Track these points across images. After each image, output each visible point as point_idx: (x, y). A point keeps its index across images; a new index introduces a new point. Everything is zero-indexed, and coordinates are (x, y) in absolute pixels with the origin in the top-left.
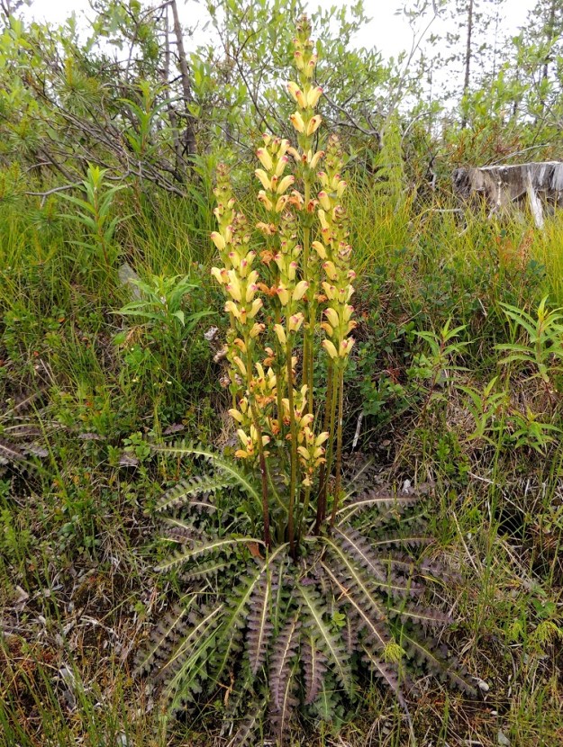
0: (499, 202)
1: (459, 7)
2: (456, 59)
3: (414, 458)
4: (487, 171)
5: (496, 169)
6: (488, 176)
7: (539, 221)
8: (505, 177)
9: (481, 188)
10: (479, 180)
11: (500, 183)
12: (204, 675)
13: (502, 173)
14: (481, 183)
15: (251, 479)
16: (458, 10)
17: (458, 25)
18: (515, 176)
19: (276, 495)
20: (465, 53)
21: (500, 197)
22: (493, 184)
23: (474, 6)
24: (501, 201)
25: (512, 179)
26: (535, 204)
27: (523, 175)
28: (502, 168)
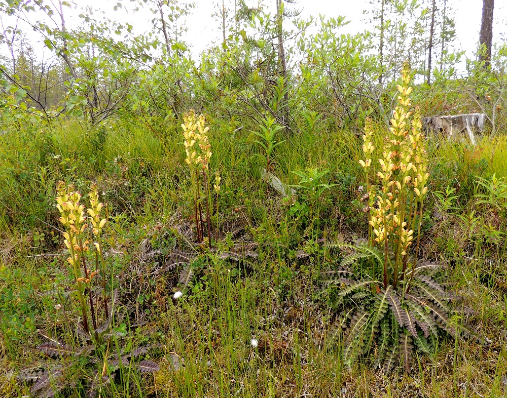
0: (451, 134)
1: (375, 16)
2: (374, 47)
3: (434, 253)
4: (444, 118)
5: (449, 118)
6: (445, 121)
7: (473, 142)
8: (454, 121)
9: (441, 127)
10: (439, 123)
11: (451, 124)
12: (363, 345)
13: (453, 119)
14: (441, 124)
15: (379, 253)
16: (374, 18)
17: (374, 27)
18: (459, 121)
19: (389, 260)
20: (380, 44)
21: (451, 131)
22: (448, 125)
23: (384, 15)
24: (453, 133)
25: (458, 122)
26: (471, 134)
27: (464, 120)
28: (453, 117)
